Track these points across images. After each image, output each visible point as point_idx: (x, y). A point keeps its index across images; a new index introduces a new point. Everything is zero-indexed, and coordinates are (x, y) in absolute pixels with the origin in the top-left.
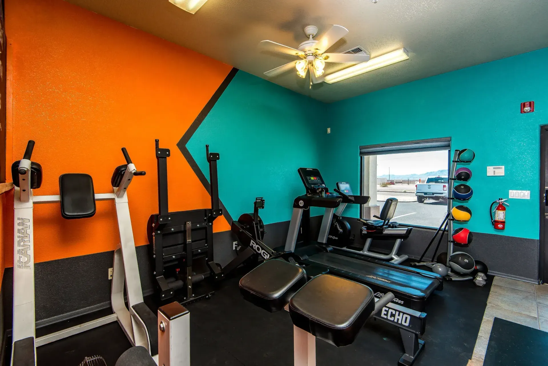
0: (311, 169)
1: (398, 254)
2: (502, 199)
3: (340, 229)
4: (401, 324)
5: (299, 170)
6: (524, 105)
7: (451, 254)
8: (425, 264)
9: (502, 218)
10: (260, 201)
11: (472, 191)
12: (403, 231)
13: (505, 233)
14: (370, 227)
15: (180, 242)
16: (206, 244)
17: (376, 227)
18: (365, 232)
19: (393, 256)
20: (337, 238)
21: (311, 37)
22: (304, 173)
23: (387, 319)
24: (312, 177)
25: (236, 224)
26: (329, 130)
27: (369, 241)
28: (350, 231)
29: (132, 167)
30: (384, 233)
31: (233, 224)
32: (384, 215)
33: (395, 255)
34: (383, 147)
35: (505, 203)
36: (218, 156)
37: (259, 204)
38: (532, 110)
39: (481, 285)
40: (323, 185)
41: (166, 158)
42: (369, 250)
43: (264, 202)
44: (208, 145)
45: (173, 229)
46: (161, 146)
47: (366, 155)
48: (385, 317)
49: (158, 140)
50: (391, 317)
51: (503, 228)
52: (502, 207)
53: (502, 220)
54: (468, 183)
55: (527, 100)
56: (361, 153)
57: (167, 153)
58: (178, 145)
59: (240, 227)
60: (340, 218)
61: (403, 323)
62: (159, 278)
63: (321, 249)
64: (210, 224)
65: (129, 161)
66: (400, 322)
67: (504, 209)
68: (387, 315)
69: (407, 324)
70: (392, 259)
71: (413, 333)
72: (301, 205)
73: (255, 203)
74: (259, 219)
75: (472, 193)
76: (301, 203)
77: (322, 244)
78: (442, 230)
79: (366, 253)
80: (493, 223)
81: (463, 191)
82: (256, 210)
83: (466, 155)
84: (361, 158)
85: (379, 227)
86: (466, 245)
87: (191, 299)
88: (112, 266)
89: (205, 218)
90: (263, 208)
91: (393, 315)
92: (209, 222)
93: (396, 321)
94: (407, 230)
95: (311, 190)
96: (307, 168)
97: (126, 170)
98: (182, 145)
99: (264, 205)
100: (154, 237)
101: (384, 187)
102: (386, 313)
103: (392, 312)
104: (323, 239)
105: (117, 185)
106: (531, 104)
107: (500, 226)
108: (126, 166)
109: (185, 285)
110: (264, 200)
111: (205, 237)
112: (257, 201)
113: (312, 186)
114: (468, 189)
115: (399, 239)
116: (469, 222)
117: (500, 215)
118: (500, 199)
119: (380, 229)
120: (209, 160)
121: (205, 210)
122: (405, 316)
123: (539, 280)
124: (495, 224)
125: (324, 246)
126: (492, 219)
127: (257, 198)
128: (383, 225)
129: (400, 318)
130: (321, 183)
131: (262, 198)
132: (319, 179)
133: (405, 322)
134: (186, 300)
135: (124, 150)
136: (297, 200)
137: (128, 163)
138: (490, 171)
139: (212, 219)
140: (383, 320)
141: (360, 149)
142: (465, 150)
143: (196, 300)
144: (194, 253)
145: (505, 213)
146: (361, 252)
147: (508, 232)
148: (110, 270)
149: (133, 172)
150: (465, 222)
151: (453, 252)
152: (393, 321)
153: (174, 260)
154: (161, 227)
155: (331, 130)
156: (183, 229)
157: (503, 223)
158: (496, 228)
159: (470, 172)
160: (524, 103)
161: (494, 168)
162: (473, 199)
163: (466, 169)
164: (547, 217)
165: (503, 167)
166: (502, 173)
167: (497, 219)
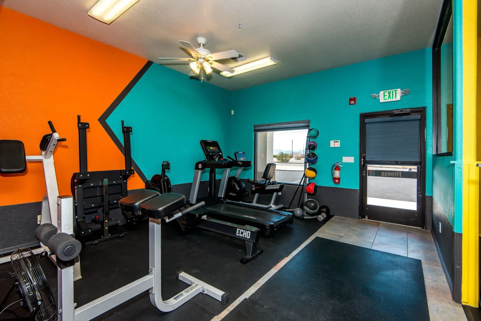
0: (211, 141)
1: (276, 203)
2: (339, 163)
3: (238, 187)
4: (246, 238)
5: (200, 142)
6: (351, 100)
7: (306, 200)
8: (292, 210)
9: (338, 176)
10: (166, 164)
11: (317, 157)
12: (277, 187)
13: (340, 186)
14: (257, 185)
15: (98, 195)
16: (121, 197)
17: (260, 184)
18: (254, 189)
19: (272, 205)
20: (235, 195)
21: (202, 45)
22: (205, 144)
23: (239, 236)
24: (212, 147)
25: (150, 183)
26: (233, 112)
27: (256, 196)
28: (245, 189)
29: (56, 136)
30: (266, 189)
31: (147, 183)
32: (266, 175)
33: (273, 204)
34: (269, 126)
35: (340, 165)
36: (130, 129)
37: (166, 166)
38: (355, 104)
39: (321, 221)
40: (220, 153)
41: (86, 129)
42: (257, 202)
43: (170, 165)
44: (123, 121)
45: (92, 184)
46: (82, 121)
47: (259, 132)
48: (238, 235)
49: (80, 116)
50: (241, 234)
51: (339, 182)
52: (338, 168)
53: (338, 177)
54: (316, 152)
55: (352, 97)
56: (255, 130)
57: (87, 126)
58: (99, 120)
59: (152, 185)
60: (238, 179)
61: (247, 237)
62: (80, 221)
63: (219, 201)
64: (125, 181)
65: (54, 131)
66: (245, 237)
67: (339, 169)
68: (239, 233)
69: (249, 237)
70: (271, 207)
71: (251, 242)
72: (200, 168)
73: (163, 165)
74: (166, 178)
75: (317, 158)
76: (200, 166)
77: (221, 198)
78: (301, 186)
79: (254, 204)
80: (333, 179)
81: (312, 157)
82: (163, 171)
83: (314, 133)
84: (255, 133)
85: (262, 184)
86: (314, 194)
87: (107, 237)
88: (40, 213)
89: (121, 177)
90: (169, 169)
91: (242, 233)
92: (124, 180)
93: (243, 236)
94: (280, 186)
95: (209, 156)
96: (207, 141)
97: (51, 137)
98: (103, 120)
99: (170, 167)
100: (76, 190)
101: (298, 160)
102: (238, 232)
103: (242, 231)
104: (221, 194)
105: (44, 149)
106: (354, 99)
107: (337, 181)
108: (51, 135)
109: (103, 227)
110: (170, 164)
111: (120, 192)
112: (164, 164)
113: (211, 154)
114: (314, 155)
115: (275, 193)
116: (316, 178)
117: (337, 174)
118: (337, 163)
119: (263, 186)
120: (124, 132)
121: (121, 171)
122: (248, 232)
123: (359, 216)
124: (334, 179)
125: (222, 200)
126: (333, 177)
127: (163, 162)
128: (266, 183)
129: (246, 234)
130: (219, 152)
131: (168, 162)
132: (218, 149)
133: (248, 236)
134: (102, 238)
135: (50, 123)
136: (197, 164)
137: (53, 133)
138: (332, 144)
139: (126, 177)
140: (237, 237)
141: (254, 127)
142: (313, 129)
143: (112, 239)
144: (111, 203)
145: (340, 172)
146: (251, 204)
147: (342, 185)
148: (39, 217)
149: (57, 139)
150: (314, 178)
151: (307, 199)
152: (242, 237)
153: (93, 208)
154: (81, 182)
155: (234, 112)
156: (101, 185)
157: (339, 179)
158: (335, 182)
159: (316, 145)
160: (351, 98)
161: (334, 142)
162: (318, 163)
163: (314, 142)
164: (364, 175)
165: (339, 141)
166: (338, 145)
167: (335, 177)
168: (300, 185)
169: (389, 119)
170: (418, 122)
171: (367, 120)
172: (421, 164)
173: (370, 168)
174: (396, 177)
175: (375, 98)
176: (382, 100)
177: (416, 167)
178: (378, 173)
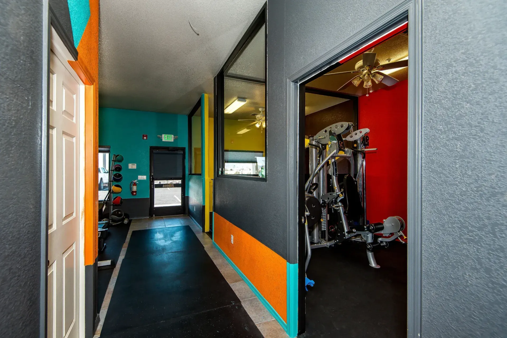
2: (135, 180)
7: (112, 211)
9: (135, 190)
11: (122, 177)
35: (136, 182)
38: (147, 139)
39: (126, 225)
51: (136, 195)
52: (135, 184)
54: (121, 173)
67: (136, 185)
80: (131, 192)
81: (118, 177)
83: (119, 158)
86: (120, 206)
106: (146, 136)
114: (120, 175)
116: (121, 193)
117: (135, 188)
123: (150, 216)
124: (133, 192)
126: (131, 190)
138: (130, 166)
142: (118, 155)
145: (137, 187)
147: (138, 197)
150: (119, 193)
157: (136, 192)
158: (133, 195)
159: (121, 167)
160: (144, 135)
161: (132, 165)
162: (122, 181)
163: (119, 165)
164: (152, 187)
165: (136, 164)
166: (135, 167)
167: (133, 190)
168: (105, 200)
169: (167, 152)
170: (182, 156)
171: (154, 151)
172: (183, 179)
173: (156, 182)
174: (171, 187)
175: (159, 138)
176: (164, 140)
177: (180, 181)
178: (160, 186)
